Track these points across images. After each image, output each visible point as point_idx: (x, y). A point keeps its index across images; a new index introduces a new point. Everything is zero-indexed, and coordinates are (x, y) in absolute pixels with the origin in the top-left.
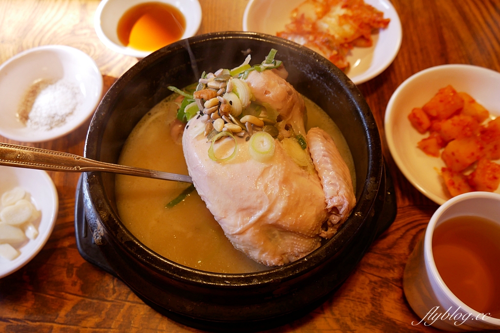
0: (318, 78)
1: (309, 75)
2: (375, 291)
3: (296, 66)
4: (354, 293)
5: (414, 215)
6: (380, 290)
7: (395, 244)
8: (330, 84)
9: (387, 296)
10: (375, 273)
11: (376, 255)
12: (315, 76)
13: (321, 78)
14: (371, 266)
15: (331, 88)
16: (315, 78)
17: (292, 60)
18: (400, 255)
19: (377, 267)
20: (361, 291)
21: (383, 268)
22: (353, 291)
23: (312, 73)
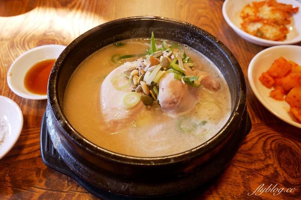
0: (196, 41)
1: (190, 41)
2: (244, 177)
3: (181, 36)
4: (231, 180)
5: (262, 129)
6: (247, 177)
7: (253, 147)
8: (204, 43)
9: (253, 180)
10: (243, 166)
11: (241, 155)
12: (193, 40)
13: (198, 41)
14: (239, 161)
15: (204, 46)
16: (193, 42)
17: (178, 31)
18: (257, 154)
19: (244, 162)
20: (235, 178)
21: (248, 162)
22: (230, 178)
23: (191, 38)
